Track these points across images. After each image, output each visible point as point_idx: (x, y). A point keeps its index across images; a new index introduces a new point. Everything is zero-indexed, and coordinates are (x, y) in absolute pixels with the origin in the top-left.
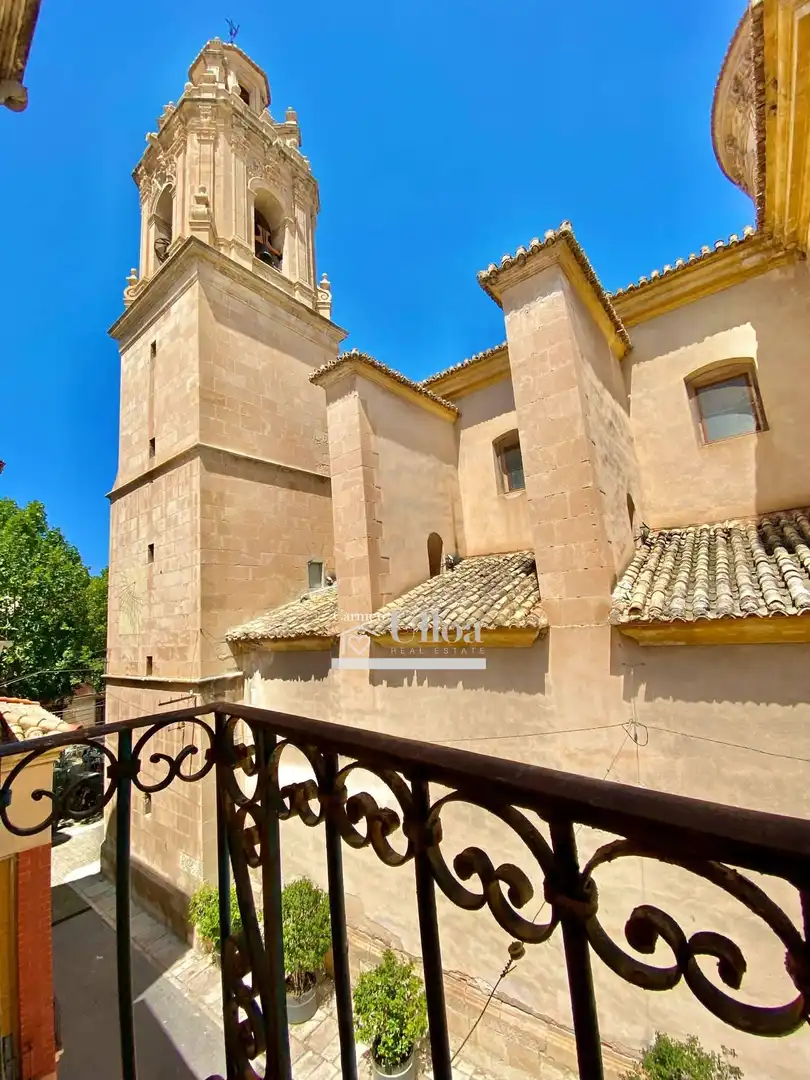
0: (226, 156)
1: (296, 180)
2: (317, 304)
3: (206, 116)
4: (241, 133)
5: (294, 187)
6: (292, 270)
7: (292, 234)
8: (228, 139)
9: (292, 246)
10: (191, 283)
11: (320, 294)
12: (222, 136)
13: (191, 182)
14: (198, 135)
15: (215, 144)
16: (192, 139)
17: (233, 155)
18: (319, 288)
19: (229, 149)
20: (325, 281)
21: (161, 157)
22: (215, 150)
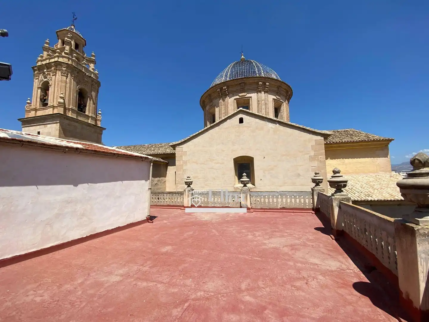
0: (70, 80)
1: (93, 83)
2: (96, 119)
3: (64, 68)
4: (76, 73)
5: (92, 85)
6: (89, 112)
7: (90, 100)
8: (71, 75)
9: (90, 104)
10: (56, 123)
11: (98, 116)
12: (69, 74)
13: (57, 87)
14: (61, 73)
15: (67, 77)
16: (59, 73)
17: (73, 80)
18: (98, 114)
19: (71, 78)
20: (100, 112)
21: (45, 71)
22: (67, 79)
